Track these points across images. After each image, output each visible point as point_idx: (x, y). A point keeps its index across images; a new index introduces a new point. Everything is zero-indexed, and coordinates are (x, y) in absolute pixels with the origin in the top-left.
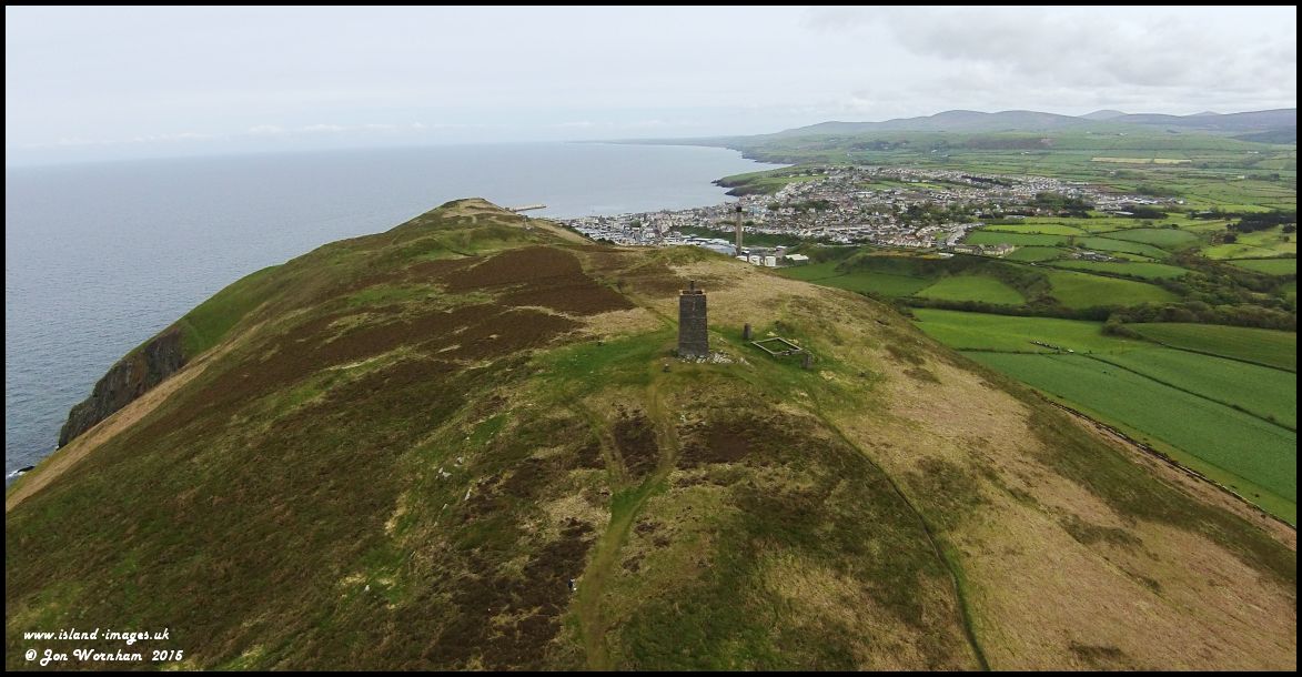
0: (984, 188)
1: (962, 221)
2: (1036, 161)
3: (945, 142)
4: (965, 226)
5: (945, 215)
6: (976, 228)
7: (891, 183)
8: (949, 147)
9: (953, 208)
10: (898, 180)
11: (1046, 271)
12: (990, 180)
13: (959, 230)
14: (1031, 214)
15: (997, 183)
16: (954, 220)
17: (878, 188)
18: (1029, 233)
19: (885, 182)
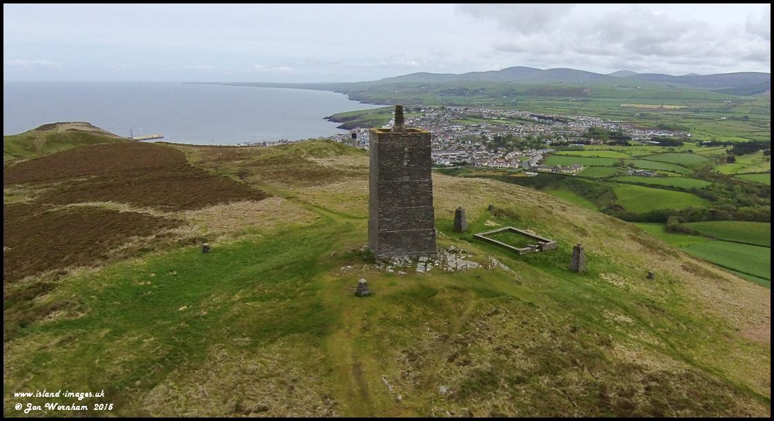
0: (549, 124)
1: (538, 149)
2: (581, 106)
3: (513, 90)
4: (541, 152)
5: (523, 144)
6: (550, 153)
7: (478, 120)
8: (516, 94)
9: (529, 138)
10: (481, 117)
11: (610, 185)
12: (552, 118)
13: (538, 155)
14: (588, 143)
15: (558, 120)
16: (531, 147)
17: (467, 123)
18: (591, 157)
19: (473, 119)
